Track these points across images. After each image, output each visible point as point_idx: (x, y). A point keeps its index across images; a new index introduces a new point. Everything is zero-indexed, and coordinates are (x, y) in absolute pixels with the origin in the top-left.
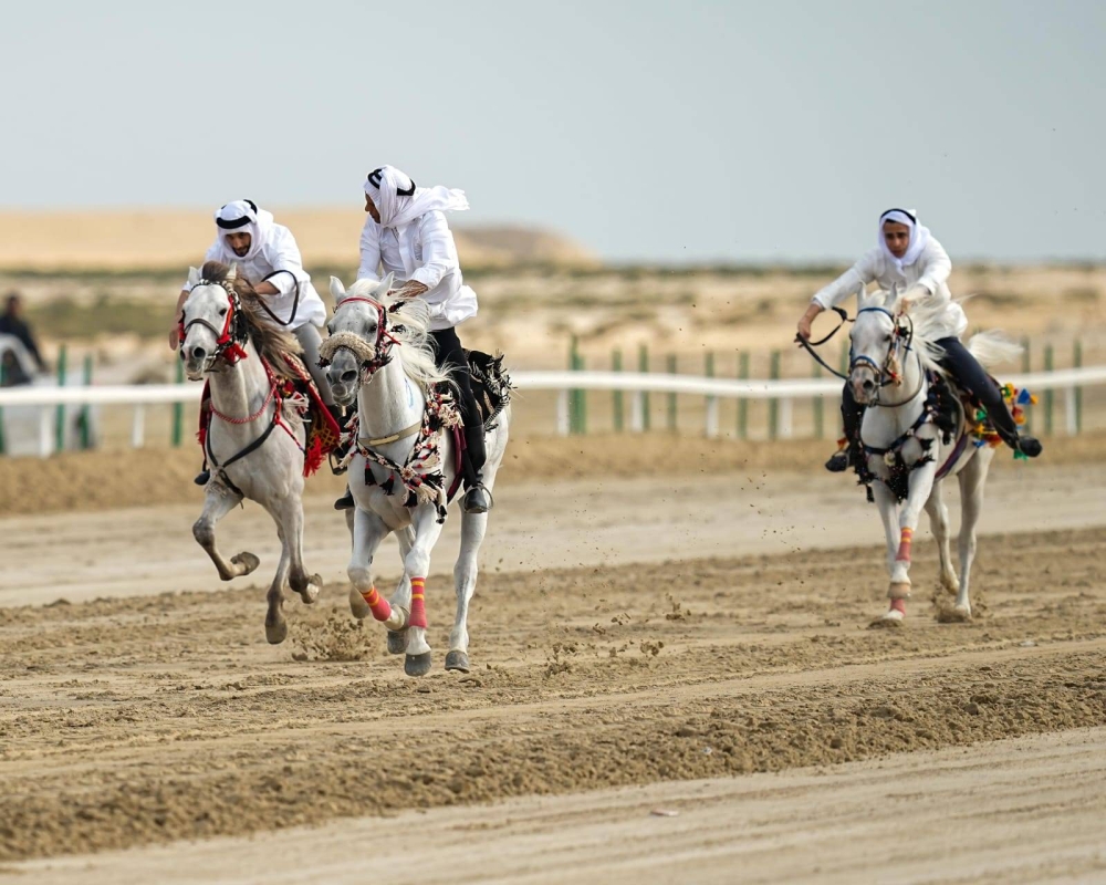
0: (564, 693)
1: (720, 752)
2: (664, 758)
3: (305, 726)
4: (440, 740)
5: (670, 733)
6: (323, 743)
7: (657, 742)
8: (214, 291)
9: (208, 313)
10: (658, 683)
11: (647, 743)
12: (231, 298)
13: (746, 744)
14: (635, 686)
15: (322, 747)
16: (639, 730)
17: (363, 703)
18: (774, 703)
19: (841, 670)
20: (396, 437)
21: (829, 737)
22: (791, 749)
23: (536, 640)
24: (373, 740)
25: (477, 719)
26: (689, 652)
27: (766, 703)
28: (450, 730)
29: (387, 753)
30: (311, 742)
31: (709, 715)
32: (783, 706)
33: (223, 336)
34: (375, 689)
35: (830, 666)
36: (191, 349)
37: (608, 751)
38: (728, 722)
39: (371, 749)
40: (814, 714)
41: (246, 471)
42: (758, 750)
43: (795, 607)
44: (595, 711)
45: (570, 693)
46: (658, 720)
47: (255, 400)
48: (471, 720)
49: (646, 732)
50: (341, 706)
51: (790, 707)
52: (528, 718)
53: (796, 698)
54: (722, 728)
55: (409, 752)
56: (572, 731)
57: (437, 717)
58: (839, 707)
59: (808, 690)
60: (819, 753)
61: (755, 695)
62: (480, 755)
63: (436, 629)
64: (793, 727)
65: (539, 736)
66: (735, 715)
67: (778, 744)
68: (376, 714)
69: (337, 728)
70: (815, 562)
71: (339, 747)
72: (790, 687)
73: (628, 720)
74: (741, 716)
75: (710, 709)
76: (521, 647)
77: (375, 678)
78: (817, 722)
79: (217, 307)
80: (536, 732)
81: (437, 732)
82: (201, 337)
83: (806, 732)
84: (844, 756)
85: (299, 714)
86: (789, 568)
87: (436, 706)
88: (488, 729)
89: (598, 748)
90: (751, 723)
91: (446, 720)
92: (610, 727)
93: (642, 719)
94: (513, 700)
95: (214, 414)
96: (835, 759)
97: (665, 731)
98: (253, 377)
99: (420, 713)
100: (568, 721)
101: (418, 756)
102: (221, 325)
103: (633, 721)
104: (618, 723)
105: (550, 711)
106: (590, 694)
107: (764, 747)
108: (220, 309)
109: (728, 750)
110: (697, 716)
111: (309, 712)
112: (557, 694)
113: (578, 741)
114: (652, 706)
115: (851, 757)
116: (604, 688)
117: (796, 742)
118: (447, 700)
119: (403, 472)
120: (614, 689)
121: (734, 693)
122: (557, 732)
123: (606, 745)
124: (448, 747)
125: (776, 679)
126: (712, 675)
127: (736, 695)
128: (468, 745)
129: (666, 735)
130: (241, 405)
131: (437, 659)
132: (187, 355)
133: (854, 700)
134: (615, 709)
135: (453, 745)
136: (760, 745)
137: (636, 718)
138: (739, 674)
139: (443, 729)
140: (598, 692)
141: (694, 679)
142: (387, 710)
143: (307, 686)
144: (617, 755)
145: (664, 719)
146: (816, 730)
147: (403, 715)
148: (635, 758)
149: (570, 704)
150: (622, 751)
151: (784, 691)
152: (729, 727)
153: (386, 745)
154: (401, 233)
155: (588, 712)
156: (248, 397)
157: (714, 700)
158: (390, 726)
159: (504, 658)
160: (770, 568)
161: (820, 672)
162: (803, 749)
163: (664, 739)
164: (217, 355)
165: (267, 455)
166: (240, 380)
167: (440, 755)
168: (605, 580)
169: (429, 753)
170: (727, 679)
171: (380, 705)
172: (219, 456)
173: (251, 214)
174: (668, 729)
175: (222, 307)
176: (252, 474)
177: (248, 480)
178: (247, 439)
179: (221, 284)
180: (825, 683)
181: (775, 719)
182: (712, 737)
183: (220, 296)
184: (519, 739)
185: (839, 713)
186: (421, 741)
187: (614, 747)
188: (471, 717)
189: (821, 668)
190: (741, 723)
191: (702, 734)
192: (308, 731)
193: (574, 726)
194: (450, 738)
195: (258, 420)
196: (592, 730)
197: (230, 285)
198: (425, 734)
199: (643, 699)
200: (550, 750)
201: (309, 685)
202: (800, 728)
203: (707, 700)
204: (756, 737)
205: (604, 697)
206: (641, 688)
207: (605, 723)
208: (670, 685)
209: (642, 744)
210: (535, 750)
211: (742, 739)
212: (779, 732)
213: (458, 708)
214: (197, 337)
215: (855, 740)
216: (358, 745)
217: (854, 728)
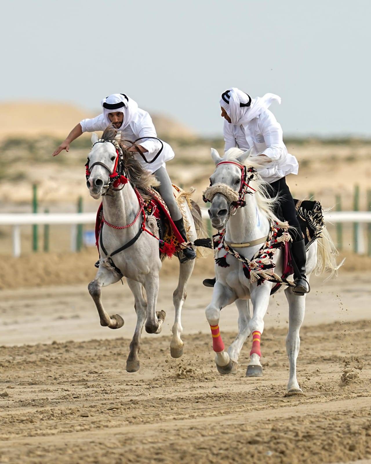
0: (176, 417)
1: (277, 454)
2: (241, 458)
3: (7, 439)
4: (96, 448)
5: (244, 442)
6: (19, 450)
7: (236, 448)
8: (107, 146)
9: (104, 159)
10: (237, 410)
11: (230, 449)
12: (118, 151)
13: (294, 449)
14: (222, 411)
15: (18, 453)
16: (225, 440)
17: (45, 424)
18: (312, 422)
19: (355, 400)
20: (248, 245)
21: (348, 444)
22: (323, 452)
23: (157, 382)
24: (52, 448)
25: (120, 434)
26: (257, 389)
27: (307, 423)
28: (101, 441)
29: (60, 456)
30: (11, 450)
31: (270, 430)
32: (318, 424)
33: (113, 174)
34: (53, 415)
35: (348, 398)
36: (94, 180)
37: (205, 454)
38: (282, 434)
39: (50, 454)
40: (338, 429)
41: (123, 259)
42: (302, 453)
43: (325, 360)
44: (196, 428)
45: (180, 416)
46: (236, 433)
47: (130, 215)
48: (115, 434)
49: (229, 442)
50: (30, 426)
51: (322, 425)
52: (153, 433)
53: (326, 419)
54: (279, 438)
55: (75, 456)
56: (181, 441)
57: (93, 432)
58: (354, 424)
59: (334, 413)
60: (341, 455)
61: (299, 417)
62: (122, 457)
63: (92, 375)
64: (324, 438)
65: (160, 445)
66: (287, 430)
67: (315, 449)
68: (54, 431)
69: (28, 440)
70: (338, 330)
71: (30, 453)
72: (322, 412)
73: (218, 434)
74: (291, 431)
75: (270, 426)
76: (148, 387)
77: (52, 408)
78: (339, 434)
79: (110, 155)
80: (158, 442)
81: (93, 442)
82: (100, 173)
83: (333, 441)
84: (357, 456)
85: (3, 431)
86: (321, 334)
87: (92, 426)
88: (126, 441)
89: (198, 452)
90: (297, 435)
91: (99, 435)
92: (206, 438)
93: (227, 433)
94: (143, 421)
95: (104, 223)
96: (351, 458)
97: (242, 441)
98: (129, 201)
99: (82, 430)
100: (178, 435)
101: (81, 458)
102: (112, 166)
103: (221, 434)
104: (211, 436)
105: (166, 428)
106: (193, 417)
107: (306, 450)
108: (111, 157)
109: (282, 452)
110: (262, 431)
111: (10, 430)
112: (171, 417)
113: (185, 448)
114: (233, 425)
115: (362, 456)
116: (202, 413)
117: (327, 447)
118: (100, 421)
119: (249, 264)
120: (208, 414)
121: (286, 416)
122: (171, 442)
123: (204, 450)
124: (101, 452)
125: (313, 406)
126: (272, 404)
127: (287, 417)
128: (114, 451)
129: (242, 443)
130: (122, 217)
131: (93, 395)
132: (91, 184)
133: (364, 420)
134: (209, 427)
135: (104, 451)
136: (303, 449)
137: (223, 433)
138: (289, 403)
139: (98, 441)
140: (198, 416)
141: (260, 407)
142: (60, 428)
143: (8, 413)
144: (211, 457)
145: (241, 433)
146: (339, 439)
147: (71, 431)
148: (222, 458)
149: (180, 423)
150: (213, 454)
151: (318, 414)
152: (283, 438)
153: (61, 452)
154: (246, 128)
155: (191, 429)
156: (126, 213)
157: (273, 420)
158: (62, 438)
159: (137, 394)
160: (309, 334)
161: (342, 402)
162: (331, 452)
163: (240, 446)
164: (110, 184)
165: (136, 249)
166: (121, 202)
167: (96, 458)
168: (202, 343)
169: (88, 456)
170: (281, 406)
171: (56, 425)
172: (108, 249)
173: (125, 101)
174: (244, 440)
175: (113, 155)
176: (127, 261)
177: (125, 265)
178: (125, 240)
179: (111, 142)
180: (345, 409)
181: (312, 432)
182: (272, 444)
183: (111, 149)
184: (147, 447)
185: (354, 428)
186: (83, 448)
187: (208, 451)
188: (115, 432)
189: (342, 399)
190: (291, 435)
191: (265, 443)
192: (9, 443)
193: (183, 438)
194: (102, 446)
195: (132, 227)
196: (194, 441)
197: (117, 143)
198: (85, 444)
199: (227, 420)
200: (167, 454)
201: (10, 413)
202: (329, 438)
203: (269, 420)
204: (301, 444)
205: (202, 419)
206: (226, 413)
207: (203, 436)
208: (245, 411)
209: (227, 449)
210: (157, 454)
211: (291, 446)
212: (315, 441)
213: (107, 426)
214: (97, 173)
215: (364, 446)
216: (42, 451)
217: (364, 438)
